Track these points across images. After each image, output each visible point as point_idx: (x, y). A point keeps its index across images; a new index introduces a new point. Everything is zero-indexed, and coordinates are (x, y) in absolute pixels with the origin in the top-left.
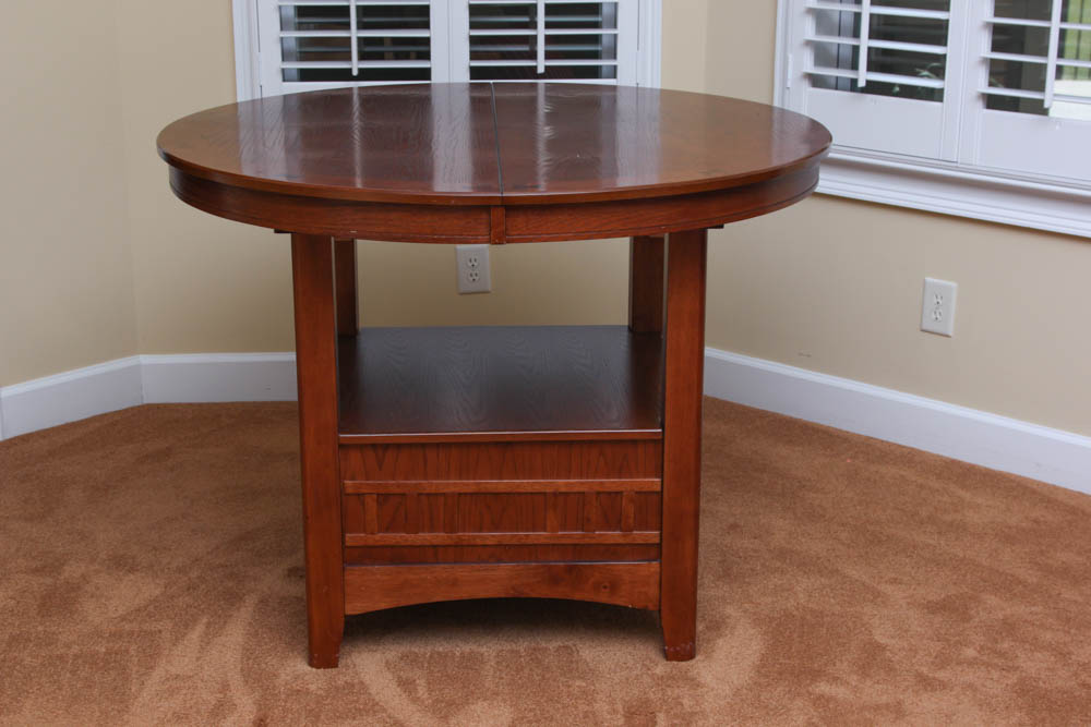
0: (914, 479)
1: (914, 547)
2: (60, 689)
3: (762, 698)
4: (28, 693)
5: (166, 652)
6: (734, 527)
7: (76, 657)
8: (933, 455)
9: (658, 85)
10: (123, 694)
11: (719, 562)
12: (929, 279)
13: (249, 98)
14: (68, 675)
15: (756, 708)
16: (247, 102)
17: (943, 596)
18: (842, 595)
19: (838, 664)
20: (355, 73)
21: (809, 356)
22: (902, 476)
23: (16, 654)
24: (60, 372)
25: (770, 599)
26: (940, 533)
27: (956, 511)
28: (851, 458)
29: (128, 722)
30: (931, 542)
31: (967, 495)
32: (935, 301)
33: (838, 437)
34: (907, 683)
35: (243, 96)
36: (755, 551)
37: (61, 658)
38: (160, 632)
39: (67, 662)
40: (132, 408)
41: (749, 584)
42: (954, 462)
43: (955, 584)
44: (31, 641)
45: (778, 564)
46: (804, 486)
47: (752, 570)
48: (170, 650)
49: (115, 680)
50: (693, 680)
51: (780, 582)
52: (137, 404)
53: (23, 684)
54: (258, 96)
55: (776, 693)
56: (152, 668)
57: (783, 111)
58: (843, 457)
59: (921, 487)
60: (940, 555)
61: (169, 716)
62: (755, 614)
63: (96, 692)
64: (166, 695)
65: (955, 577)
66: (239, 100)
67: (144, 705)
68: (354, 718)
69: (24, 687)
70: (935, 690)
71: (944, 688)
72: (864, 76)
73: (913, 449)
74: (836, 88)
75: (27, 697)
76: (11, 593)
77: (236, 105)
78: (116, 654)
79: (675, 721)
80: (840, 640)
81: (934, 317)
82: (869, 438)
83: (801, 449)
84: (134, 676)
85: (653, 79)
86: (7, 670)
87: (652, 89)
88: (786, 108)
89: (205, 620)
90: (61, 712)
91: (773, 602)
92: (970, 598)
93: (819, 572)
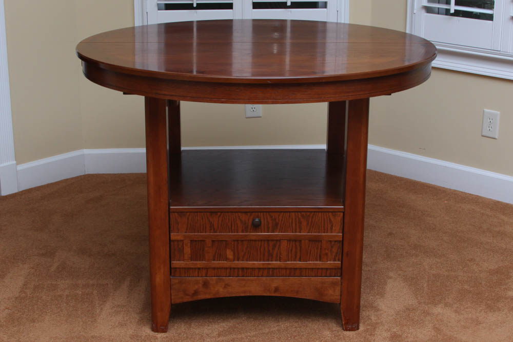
0: (478, 210)
1: (481, 243)
2: (62, 311)
3: (410, 315)
4: (47, 313)
5: (112, 294)
6: (390, 234)
7: (67, 296)
8: (488, 199)
9: (347, 22)
10: (93, 313)
11: (385, 251)
12: (486, 110)
13: (141, 25)
14: (65, 305)
15: (408, 320)
16: (139, 26)
17: (496, 267)
18: (447, 267)
19: (447, 299)
20: (195, 5)
21: (424, 149)
22: (473, 209)
23: (38, 294)
24: (41, 158)
25: (411, 269)
26: (493, 237)
27: (501, 226)
28: (447, 200)
29: (97, 327)
30: (489, 241)
31: (506, 219)
32: (489, 121)
33: (440, 190)
34: (481, 308)
35: (138, 23)
36: (402, 246)
37: (60, 296)
38: (107, 284)
39: (63, 298)
40: (81, 176)
41: (400, 261)
42: (498, 202)
43: (502, 261)
44: (44, 288)
45: (414, 252)
46: (424, 214)
47: (402, 255)
48: (114, 293)
49: (88, 307)
50: (375, 307)
51: (415, 261)
52: (82, 174)
53: (43, 308)
54: (145, 24)
55: (417, 313)
56: (105, 301)
57: (411, 36)
58: (443, 200)
59: (483, 214)
60: (494, 247)
61: (117, 324)
62: (404, 276)
63: (79, 313)
64: (114, 315)
65: (502, 257)
66: (135, 26)
67: (104, 319)
68: (209, 326)
69: (44, 310)
70: (494, 311)
71: (500, 310)
72: (453, 8)
73: (477, 196)
74: (438, 14)
75: (46, 315)
76: (32, 266)
77: (133, 28)
78: (87, 295)
79: (368, 327)
80: (447, 288)
81: (488, 129)
82: (455, 191)
83: (421, 196)
84: (97, 305)
85: (345, 19)
86: (34, 302)
87: (344, 24)
88: (413, 34)
89: (129, 279)
90: (63, 322)
91: (413, 271)
92: (510, 267)
93: (435, 256)
